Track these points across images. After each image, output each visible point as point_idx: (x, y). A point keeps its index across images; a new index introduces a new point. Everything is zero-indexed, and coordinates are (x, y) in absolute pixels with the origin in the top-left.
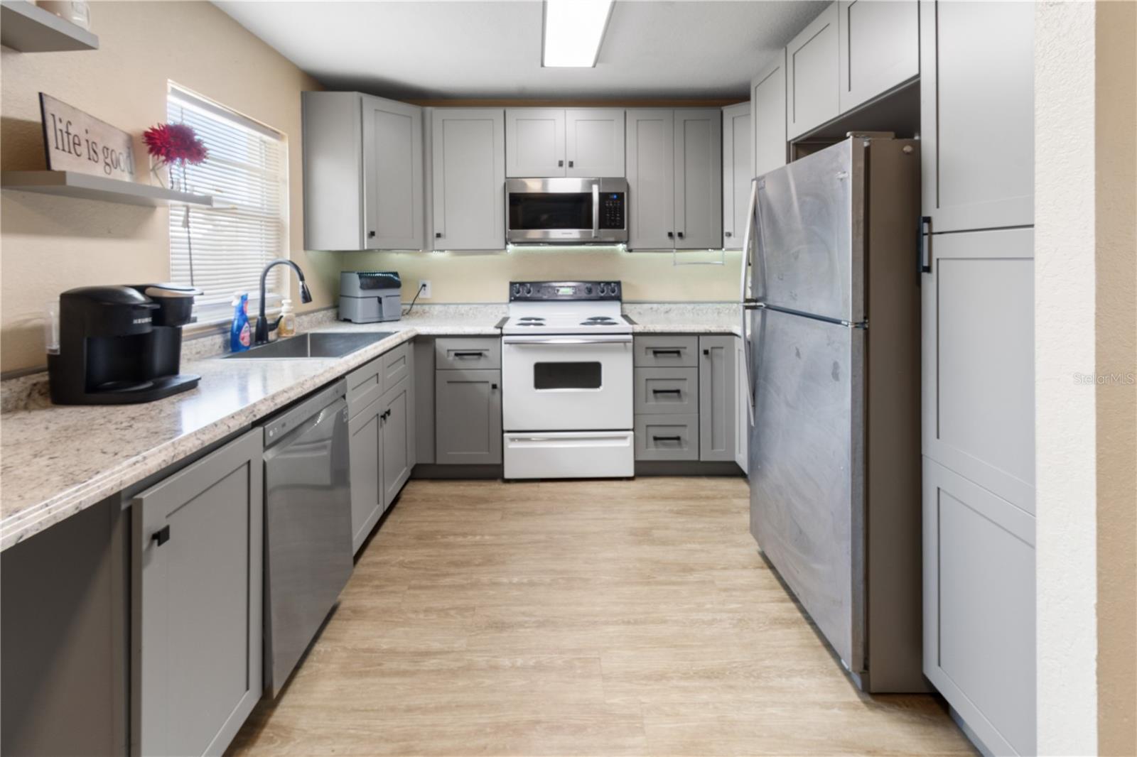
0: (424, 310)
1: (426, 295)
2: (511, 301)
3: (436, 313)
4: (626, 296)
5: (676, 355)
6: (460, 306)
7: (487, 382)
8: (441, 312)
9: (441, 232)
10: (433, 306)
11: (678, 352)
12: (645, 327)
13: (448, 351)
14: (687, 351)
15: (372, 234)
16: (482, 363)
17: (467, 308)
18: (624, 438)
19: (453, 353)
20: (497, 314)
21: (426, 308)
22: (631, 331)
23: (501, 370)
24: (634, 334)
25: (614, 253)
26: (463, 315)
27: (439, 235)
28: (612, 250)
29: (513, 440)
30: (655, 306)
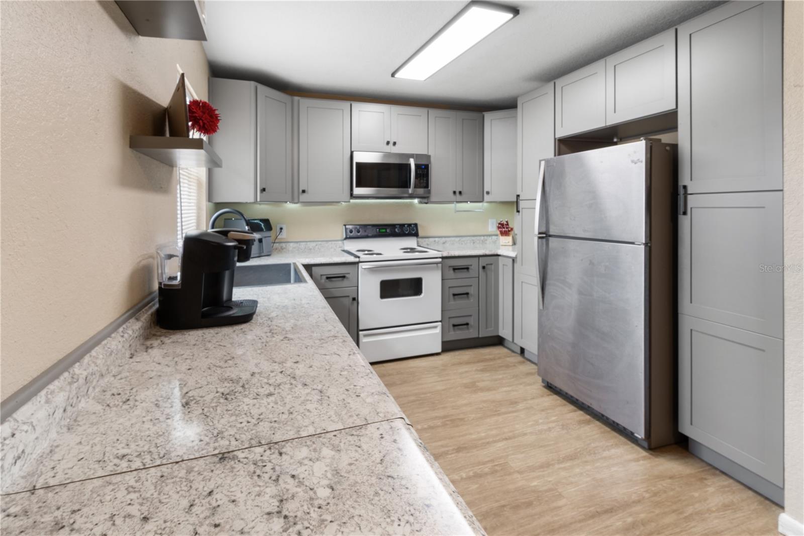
0: (281, 247)
1: (284, 235)
2: (346, 238)
3: (291, 249)
4: (421, 233)
5: (466, 270)
6: (308, 243)
7: (348, 296)
8: (294, 248)
9: (305, 189)
10: (289, 244)
11: (467, 269)
12: (448, 253)
13: (321, 275)
14: (472, 267)
15: (263, 190)
16: (345, 283)
17: (313, 244)
18: (435, 327)
19: (324, 277)
20: (335, 248)
21: (284, 245)
22: (441, 256)
23: (358, 287)
24: (443, 258)
25: (411, 205)
26: (311, 249)
27: (304, 191)
28: (410, 202)
29: (365, 336)
30: (437, 239)
